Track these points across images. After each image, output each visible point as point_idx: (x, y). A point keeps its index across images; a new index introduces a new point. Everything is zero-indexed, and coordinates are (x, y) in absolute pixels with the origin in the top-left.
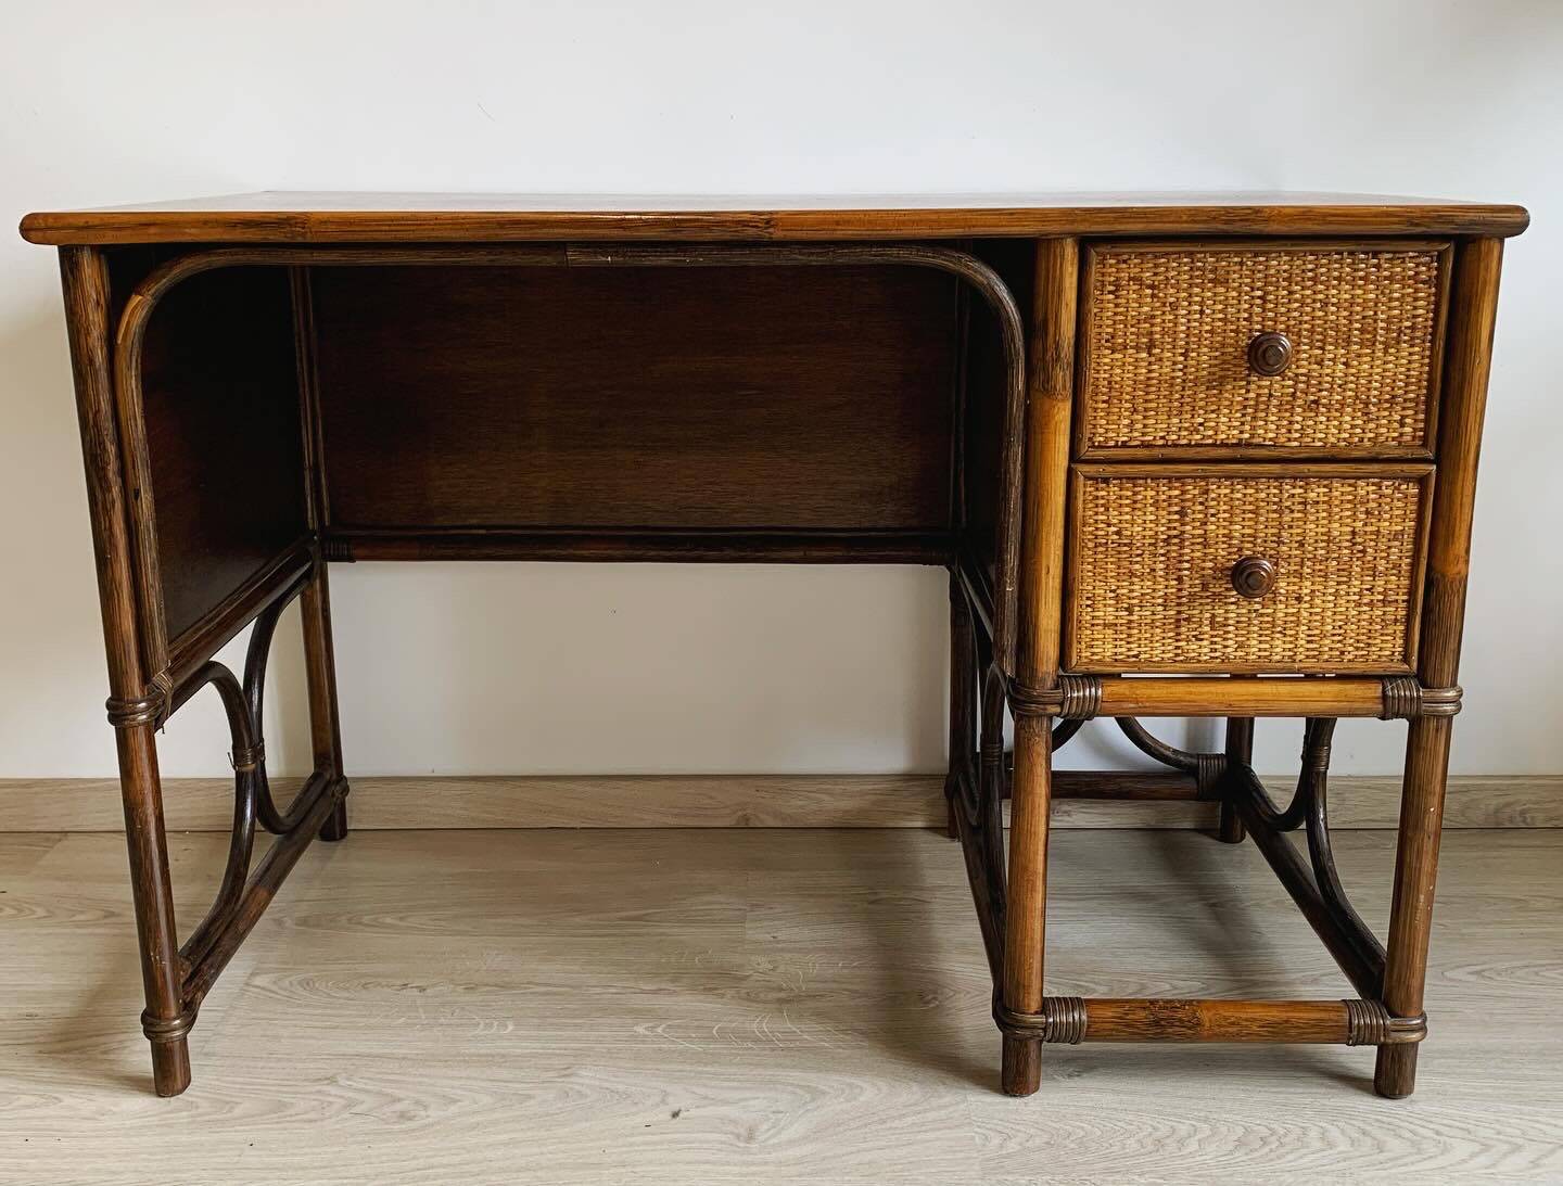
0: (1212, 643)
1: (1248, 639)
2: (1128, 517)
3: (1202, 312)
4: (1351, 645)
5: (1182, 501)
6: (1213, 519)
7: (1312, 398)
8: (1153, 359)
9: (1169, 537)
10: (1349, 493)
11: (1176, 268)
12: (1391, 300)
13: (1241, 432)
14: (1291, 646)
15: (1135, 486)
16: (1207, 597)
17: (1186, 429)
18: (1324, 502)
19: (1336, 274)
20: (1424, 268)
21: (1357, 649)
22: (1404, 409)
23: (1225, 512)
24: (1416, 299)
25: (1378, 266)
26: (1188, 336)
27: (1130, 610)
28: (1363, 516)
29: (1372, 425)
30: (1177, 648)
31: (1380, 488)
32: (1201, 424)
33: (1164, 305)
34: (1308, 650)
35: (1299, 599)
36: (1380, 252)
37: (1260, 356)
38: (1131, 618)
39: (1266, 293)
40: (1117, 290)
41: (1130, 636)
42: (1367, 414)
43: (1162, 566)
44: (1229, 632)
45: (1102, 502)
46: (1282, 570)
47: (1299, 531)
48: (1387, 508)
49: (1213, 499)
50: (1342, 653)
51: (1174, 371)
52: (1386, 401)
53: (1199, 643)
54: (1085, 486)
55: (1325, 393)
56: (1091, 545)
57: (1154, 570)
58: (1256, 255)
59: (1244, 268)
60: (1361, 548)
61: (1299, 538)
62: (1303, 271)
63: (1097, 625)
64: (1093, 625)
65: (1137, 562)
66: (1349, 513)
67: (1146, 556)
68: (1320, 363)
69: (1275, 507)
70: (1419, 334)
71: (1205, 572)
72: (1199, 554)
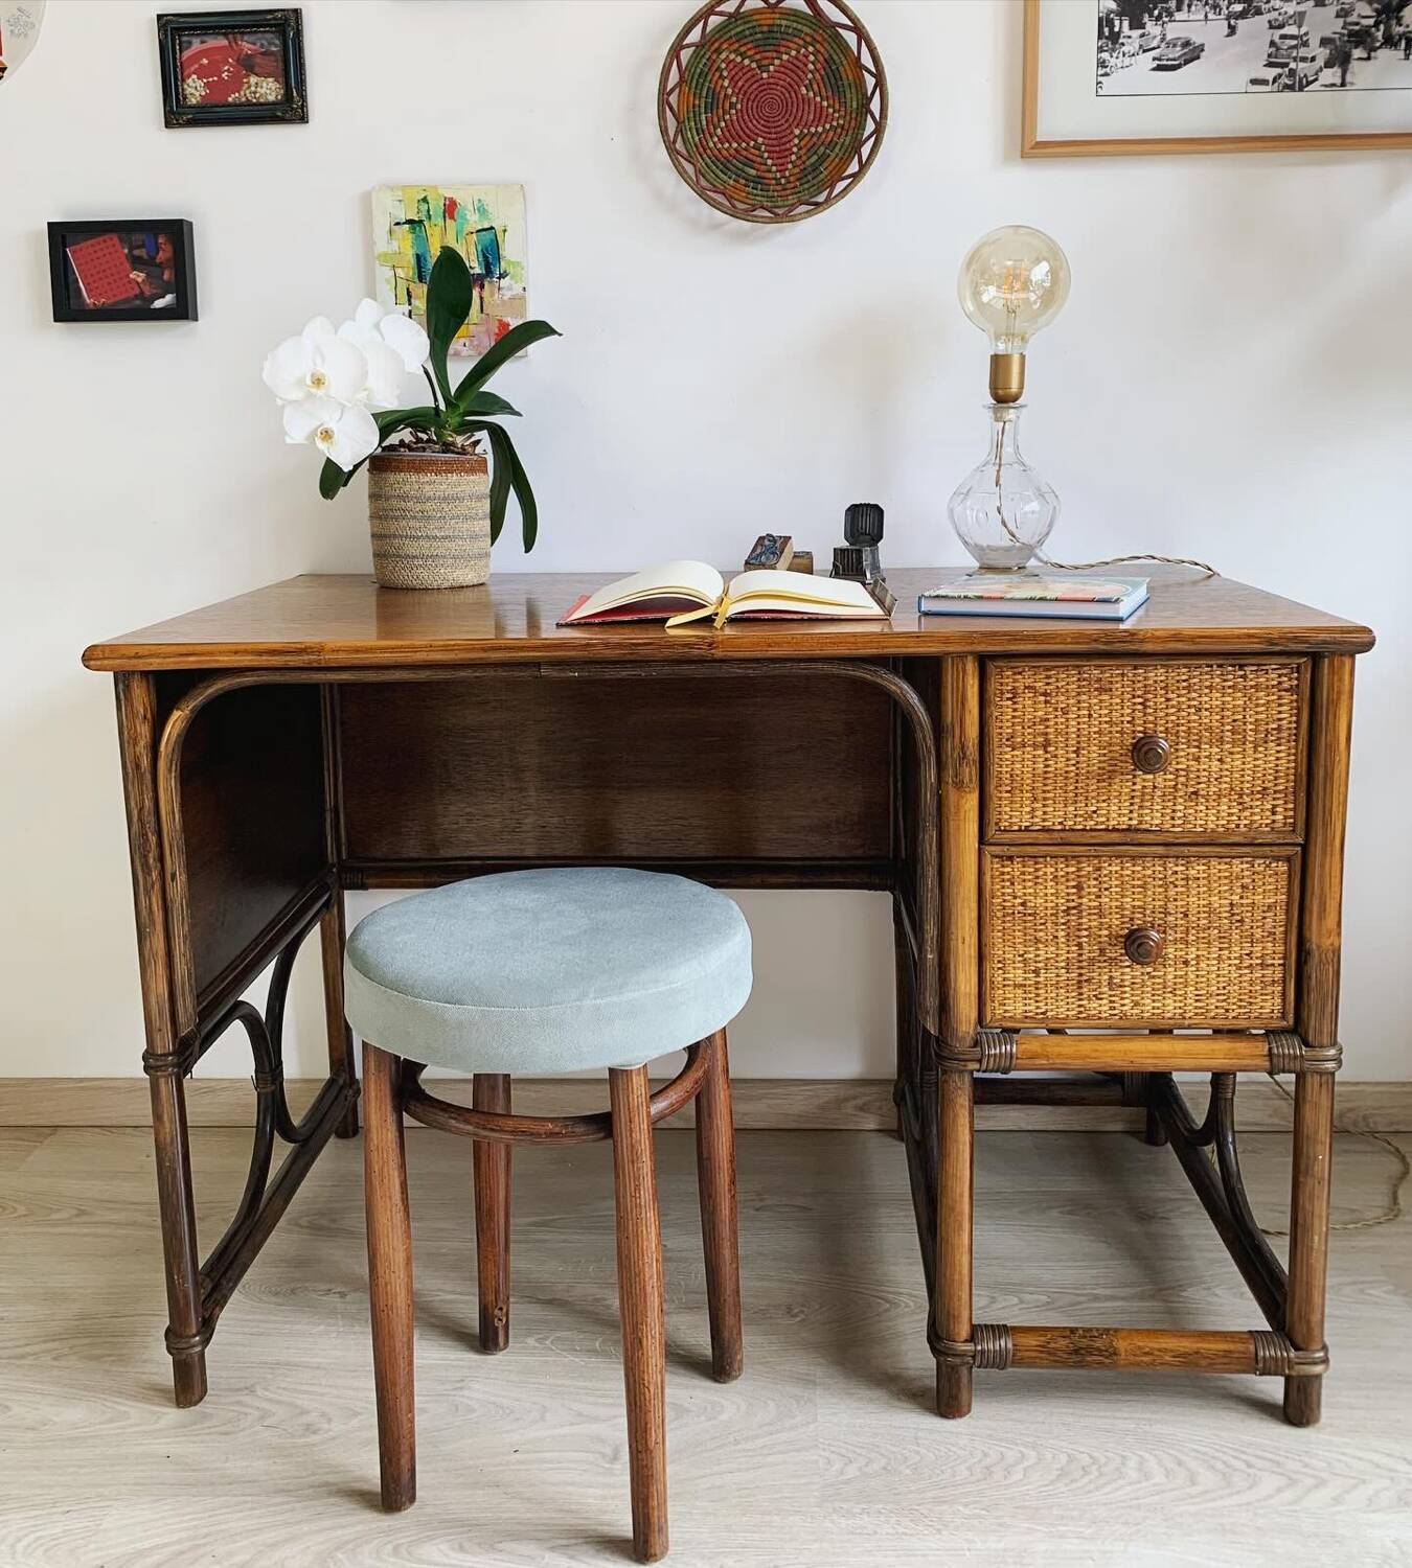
0: (1111, 1002)
1: (1143, 999)
2: (1031, 891)
3: (1090, 716)
4: (1234, 1004)
5: (1079, 876)
6: (1107, 893)
7: (1192, 790)
8: (1049, 756)
9: (1069, 908)
10: (1225, 870)
11: (1066, 679)
12: (1257, 705)
13: (1130, 819)
14: (1182, 1005)
15: (1036, 863)
16: (1105, 961)
17: (1081, 816)
18: (1204, 878)
19: (1208, 684)
20: (1286, 679)
21: (1240, 1007)
22: (1274, 799)
23: (1116, 886)
24: (1280, 705)
25: (1244, 677)
26: (1078, 736)
27: (1036, 972)
28: (1239, 891)
29: (1247, 813)
30: (1080, 1006)
31: (1253, 866)
32: (1094, 812)
33: (1056, 709)
34: (1196, 1008)
35: (1186, 963)
36: (1246, 665)
37: (1144, 754)
38: (1038, 979)
39: (1147, 700)
40: (1014, 697)
41: (1038, 995)
42: (1241, 804)
43: (1063, 933)
44: (1125, 992)
45: (1008, 877)
46: (1170, 938)
47: (1183, 903)
48: (1261, 883)
49: (1105, 876)
50: (1227, 1010)
51: (1068, 766)
52: (1258, 792)
53: (1100, 1002)
54: (992, 863)
55: (1202, 786)
56: (999, 914)
57: (1056, 937)
58: (1135, 668)
59: (1125, 679)
60: (1239, 918)
61: (1183, 910)
62: (1178, 681)
63: (1009, 985)
64: (1004, 986)
65: (1041, 930)
66: (1227, 888)
67: (1049, 925)
68: (1197, 759)
69: (1161, 883)
70: (1285, 735)
71: (1102, 940)
72: (1095, 923)
